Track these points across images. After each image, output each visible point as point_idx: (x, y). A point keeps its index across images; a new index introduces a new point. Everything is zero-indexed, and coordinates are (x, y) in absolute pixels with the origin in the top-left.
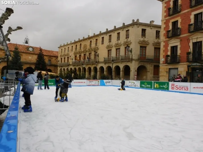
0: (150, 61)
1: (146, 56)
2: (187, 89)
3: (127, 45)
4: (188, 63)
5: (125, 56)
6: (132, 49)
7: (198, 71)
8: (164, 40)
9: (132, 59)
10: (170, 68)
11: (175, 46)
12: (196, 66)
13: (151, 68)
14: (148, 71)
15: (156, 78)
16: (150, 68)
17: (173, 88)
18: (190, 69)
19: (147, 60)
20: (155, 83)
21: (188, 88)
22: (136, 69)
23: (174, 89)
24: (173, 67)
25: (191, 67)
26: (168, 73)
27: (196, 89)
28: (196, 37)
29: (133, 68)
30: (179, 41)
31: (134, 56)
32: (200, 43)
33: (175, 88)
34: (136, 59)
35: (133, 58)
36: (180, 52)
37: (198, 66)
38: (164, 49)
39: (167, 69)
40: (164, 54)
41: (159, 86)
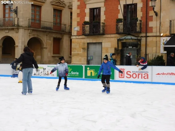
4: (117, 35)
5: (4, 20)
6: (17, 7)
7: (131, 47)
9: (18, 26)
10: (89, 42)
11: (96, 8)
12: (128, 41)
14: (45, 46)
16: (47, 41)
18: (120, 45)
19: (42, 28)
20: (88, 68)
22: (26, 44)
23: (124, 77)
24: (94, 41)
25: (122, 41)
26: (86, 51)
29: (20, 41)
31: (23, 21)
32: (133, 6)
34: (26, 27)
35: (21, 24)
36: (105, 19)
37: (131, 41)
38: (78, 11)
39: (84, 43)
40: (78, 19)
41: (96, 72)
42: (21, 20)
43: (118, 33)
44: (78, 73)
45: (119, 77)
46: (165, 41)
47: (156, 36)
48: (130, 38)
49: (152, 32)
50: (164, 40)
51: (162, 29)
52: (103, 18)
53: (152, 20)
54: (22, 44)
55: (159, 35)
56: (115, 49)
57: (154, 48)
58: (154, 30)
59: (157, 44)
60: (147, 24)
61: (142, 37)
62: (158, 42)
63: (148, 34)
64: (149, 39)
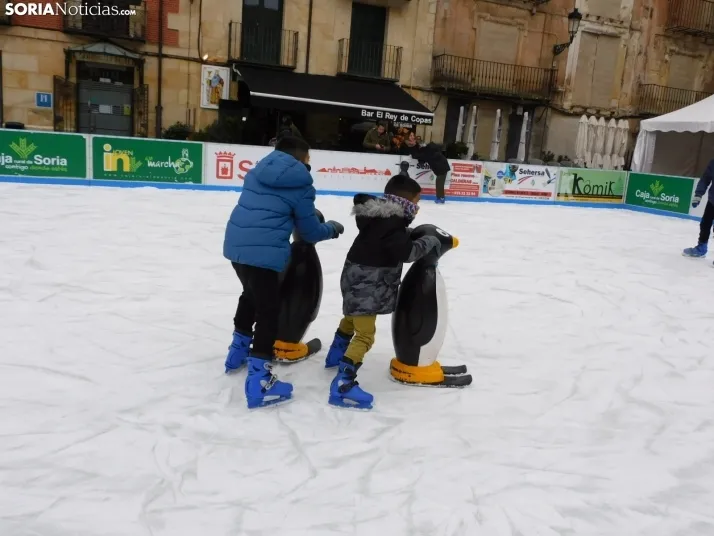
4: (61, 36)
7: (108, 81)
12: (103, 60)
17: (224, 173)
18: (73, 69)
20: (107, 147)
23: (231, 177)
25: (79, 57)
27: (329, 174)
33: (237, 170)
37: (113, 61)
41: (137, 161)
43: (67, 31)
44: (64, 162)
45: (218, 177)
46: (212, 75)
47: (188, 59)
48: (101, 50)
49: (175, 44)
50: (210, 73)
51: (206, 42)
53: (176, 10)
55: (197, 56)
56: (56, 80)
57: (185, 92)
58: (182, 41)
59: (191, 84)
60: (162, 20)
61: (146, 54)
62: (194, 77)
63: (166, 50)
64: (168, 64)
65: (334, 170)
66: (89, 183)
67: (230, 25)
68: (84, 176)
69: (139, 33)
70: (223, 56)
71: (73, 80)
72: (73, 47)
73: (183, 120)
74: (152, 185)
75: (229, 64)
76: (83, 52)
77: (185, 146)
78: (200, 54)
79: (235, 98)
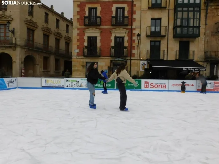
0: (38, 50)
1: (35, 43)
2: (164, 87)
3: (7, 21)
4: (110, 58)
6: (14, 28)
8: (79, 27)
9: (16, 44)
10: (87, 61)
11: (93, 37)
13: (41, 59)
14: (37, 63)
15: (46, 73)
16: (39, 59)
17: (146, 87)
19: (35, 48)
21: (166, 85)
22: (23, 60)
23: (148, 88)
26: (85, 68)
27: (175, 86)
28: (119, 32)
29: (18, 58)
30: (98, 32)
31: (20, 41)
32: (121, 38)
33: (150, 86)
34: (23, 46)
35: (18, 43)
37: (121, 62)
38: (78, 38)
39: (83, 62)
40: (78, 44)
41: (126, 84)
42: (18, 39)
43: (111, 56)
44: (110, 85)
45: (145, 87)
46: (143, 63)
47: (137, 60)
49: (134, 57)
50: (142, 62)
51: (141, 55)
52: (99, 44)
53: (134, 49)
54: (20, 60)
56: (108, 67)
57: (136, 67)
58: (136, 56)
59: (138, 65)
60: (131, 52)
61: (128, 59)
63: (132, 58)
64: (132, 61)
65: (176, 85)
66: (115, 90)
67: (147, 51)
68: (114, 88)
69: (126, 55)
70: (145, 58)
71: (112, 67)
72: (112, 60)
73: (136, 74)
74: (129, 90)
75: (147, 60)
76: (114, 60)
77: (137, 80)
78: (140, 58)
79: (148, 68)
